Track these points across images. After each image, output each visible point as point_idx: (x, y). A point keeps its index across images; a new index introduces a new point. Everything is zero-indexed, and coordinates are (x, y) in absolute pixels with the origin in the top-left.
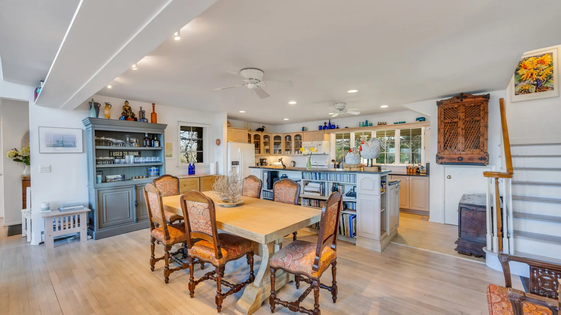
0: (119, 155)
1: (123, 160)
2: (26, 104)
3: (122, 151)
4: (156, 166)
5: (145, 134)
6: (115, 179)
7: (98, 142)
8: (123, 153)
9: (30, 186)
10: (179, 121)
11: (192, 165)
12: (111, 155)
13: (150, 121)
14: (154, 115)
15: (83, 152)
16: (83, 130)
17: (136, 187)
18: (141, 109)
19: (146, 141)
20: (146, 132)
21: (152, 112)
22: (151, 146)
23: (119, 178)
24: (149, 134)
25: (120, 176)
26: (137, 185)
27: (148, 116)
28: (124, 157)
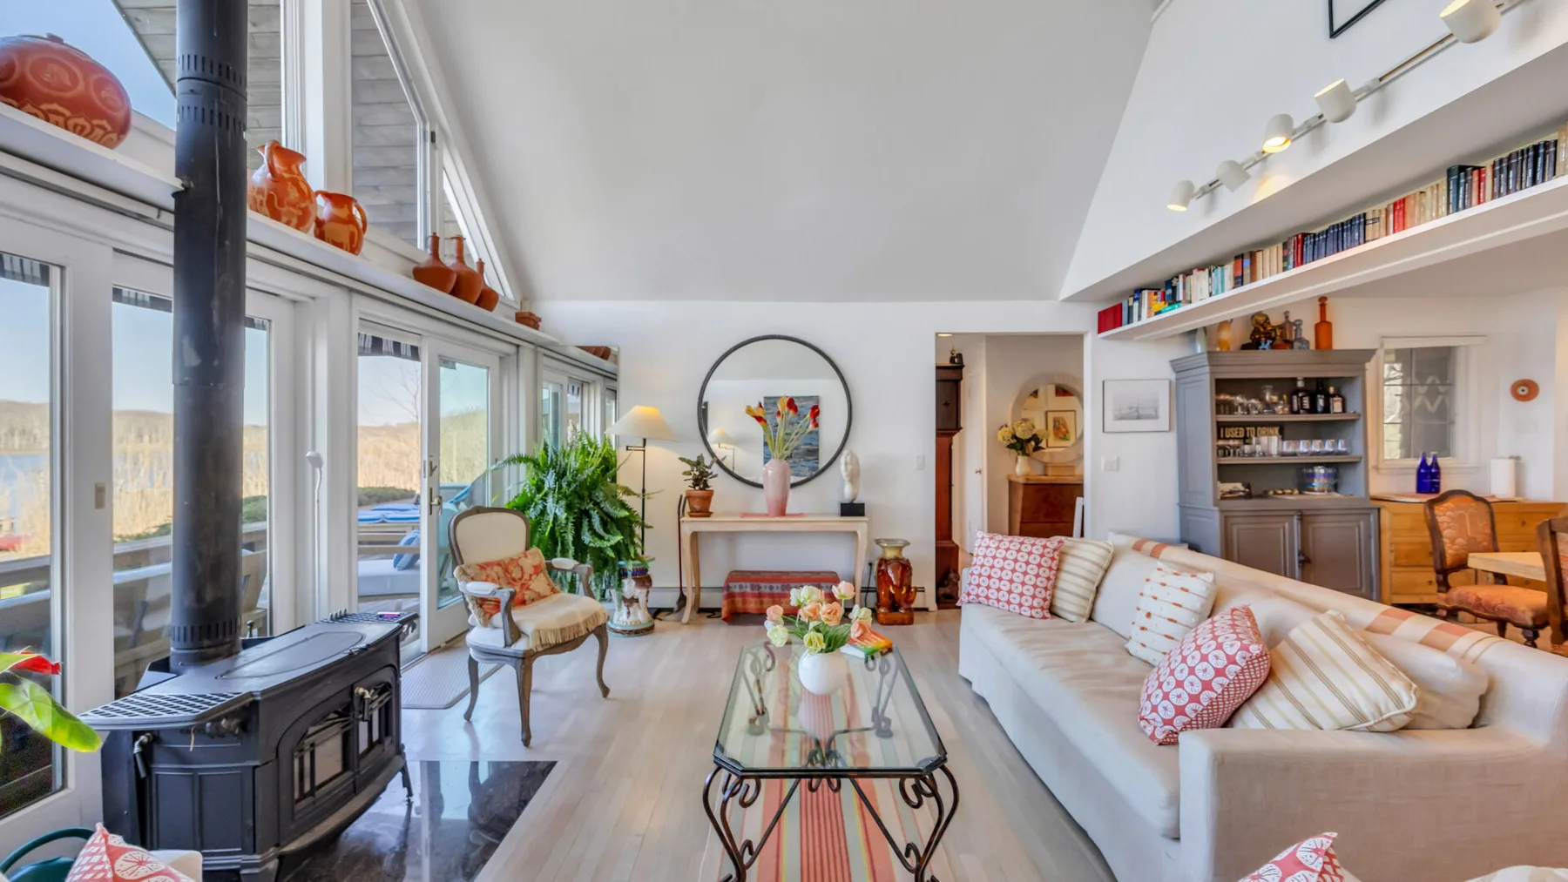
0: (1238, 434)
1: (1247, 448)
2: (1078, 339)
3: (1244, 425)
4: (1327, 465)
5: (1295, 380)
6: (1231, 492)
7: (1221, 407)
8: (1246, 432)
9: (1082, 496)
10: (1383, 337)
11: (1429, 461)
12: (1222, 436)
13: (1312, 347)
14: (1324, 328)
15: (1170, 428)
16: (1170, 382)
17: (1302, 516)
18: (1287, 317)
19: (1301, 398)
20: (1300, 376)
21: (1318, 320)
22: (1313, 409)
23: (1239, 491)
24: (1306, 380)
25: (1239, 486)
26: (1305, 513)
27: (1308, 333)
28: (1247, 441)
